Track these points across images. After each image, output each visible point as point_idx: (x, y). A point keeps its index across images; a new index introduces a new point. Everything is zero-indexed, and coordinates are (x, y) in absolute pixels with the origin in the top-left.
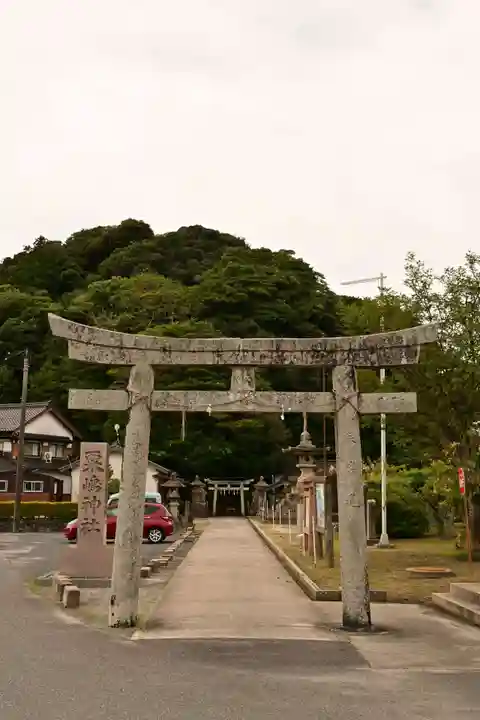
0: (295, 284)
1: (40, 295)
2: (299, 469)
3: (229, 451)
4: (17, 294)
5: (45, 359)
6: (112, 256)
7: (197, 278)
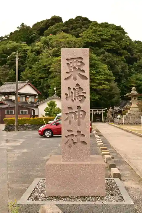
0: (118, 35)
1: (23, 44)
2: (131, 102)
3: (97, 98)
4: (15, 44)
5: (26, 67)
6: (48, 29)
7: (81, 35)
